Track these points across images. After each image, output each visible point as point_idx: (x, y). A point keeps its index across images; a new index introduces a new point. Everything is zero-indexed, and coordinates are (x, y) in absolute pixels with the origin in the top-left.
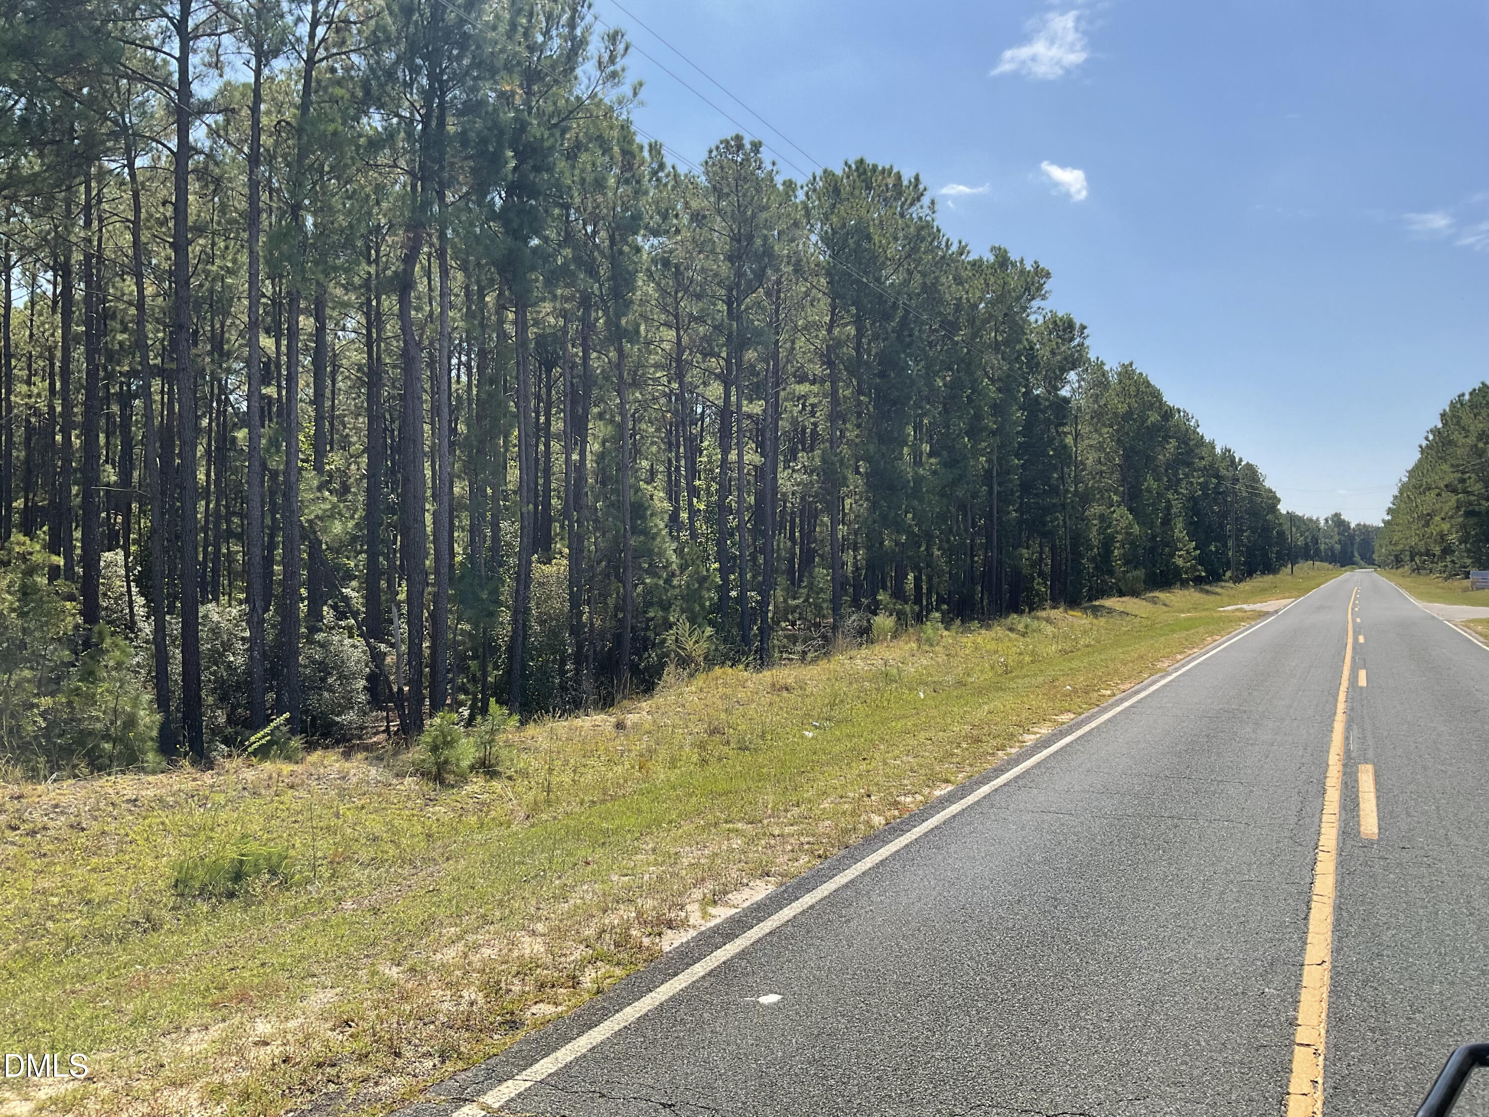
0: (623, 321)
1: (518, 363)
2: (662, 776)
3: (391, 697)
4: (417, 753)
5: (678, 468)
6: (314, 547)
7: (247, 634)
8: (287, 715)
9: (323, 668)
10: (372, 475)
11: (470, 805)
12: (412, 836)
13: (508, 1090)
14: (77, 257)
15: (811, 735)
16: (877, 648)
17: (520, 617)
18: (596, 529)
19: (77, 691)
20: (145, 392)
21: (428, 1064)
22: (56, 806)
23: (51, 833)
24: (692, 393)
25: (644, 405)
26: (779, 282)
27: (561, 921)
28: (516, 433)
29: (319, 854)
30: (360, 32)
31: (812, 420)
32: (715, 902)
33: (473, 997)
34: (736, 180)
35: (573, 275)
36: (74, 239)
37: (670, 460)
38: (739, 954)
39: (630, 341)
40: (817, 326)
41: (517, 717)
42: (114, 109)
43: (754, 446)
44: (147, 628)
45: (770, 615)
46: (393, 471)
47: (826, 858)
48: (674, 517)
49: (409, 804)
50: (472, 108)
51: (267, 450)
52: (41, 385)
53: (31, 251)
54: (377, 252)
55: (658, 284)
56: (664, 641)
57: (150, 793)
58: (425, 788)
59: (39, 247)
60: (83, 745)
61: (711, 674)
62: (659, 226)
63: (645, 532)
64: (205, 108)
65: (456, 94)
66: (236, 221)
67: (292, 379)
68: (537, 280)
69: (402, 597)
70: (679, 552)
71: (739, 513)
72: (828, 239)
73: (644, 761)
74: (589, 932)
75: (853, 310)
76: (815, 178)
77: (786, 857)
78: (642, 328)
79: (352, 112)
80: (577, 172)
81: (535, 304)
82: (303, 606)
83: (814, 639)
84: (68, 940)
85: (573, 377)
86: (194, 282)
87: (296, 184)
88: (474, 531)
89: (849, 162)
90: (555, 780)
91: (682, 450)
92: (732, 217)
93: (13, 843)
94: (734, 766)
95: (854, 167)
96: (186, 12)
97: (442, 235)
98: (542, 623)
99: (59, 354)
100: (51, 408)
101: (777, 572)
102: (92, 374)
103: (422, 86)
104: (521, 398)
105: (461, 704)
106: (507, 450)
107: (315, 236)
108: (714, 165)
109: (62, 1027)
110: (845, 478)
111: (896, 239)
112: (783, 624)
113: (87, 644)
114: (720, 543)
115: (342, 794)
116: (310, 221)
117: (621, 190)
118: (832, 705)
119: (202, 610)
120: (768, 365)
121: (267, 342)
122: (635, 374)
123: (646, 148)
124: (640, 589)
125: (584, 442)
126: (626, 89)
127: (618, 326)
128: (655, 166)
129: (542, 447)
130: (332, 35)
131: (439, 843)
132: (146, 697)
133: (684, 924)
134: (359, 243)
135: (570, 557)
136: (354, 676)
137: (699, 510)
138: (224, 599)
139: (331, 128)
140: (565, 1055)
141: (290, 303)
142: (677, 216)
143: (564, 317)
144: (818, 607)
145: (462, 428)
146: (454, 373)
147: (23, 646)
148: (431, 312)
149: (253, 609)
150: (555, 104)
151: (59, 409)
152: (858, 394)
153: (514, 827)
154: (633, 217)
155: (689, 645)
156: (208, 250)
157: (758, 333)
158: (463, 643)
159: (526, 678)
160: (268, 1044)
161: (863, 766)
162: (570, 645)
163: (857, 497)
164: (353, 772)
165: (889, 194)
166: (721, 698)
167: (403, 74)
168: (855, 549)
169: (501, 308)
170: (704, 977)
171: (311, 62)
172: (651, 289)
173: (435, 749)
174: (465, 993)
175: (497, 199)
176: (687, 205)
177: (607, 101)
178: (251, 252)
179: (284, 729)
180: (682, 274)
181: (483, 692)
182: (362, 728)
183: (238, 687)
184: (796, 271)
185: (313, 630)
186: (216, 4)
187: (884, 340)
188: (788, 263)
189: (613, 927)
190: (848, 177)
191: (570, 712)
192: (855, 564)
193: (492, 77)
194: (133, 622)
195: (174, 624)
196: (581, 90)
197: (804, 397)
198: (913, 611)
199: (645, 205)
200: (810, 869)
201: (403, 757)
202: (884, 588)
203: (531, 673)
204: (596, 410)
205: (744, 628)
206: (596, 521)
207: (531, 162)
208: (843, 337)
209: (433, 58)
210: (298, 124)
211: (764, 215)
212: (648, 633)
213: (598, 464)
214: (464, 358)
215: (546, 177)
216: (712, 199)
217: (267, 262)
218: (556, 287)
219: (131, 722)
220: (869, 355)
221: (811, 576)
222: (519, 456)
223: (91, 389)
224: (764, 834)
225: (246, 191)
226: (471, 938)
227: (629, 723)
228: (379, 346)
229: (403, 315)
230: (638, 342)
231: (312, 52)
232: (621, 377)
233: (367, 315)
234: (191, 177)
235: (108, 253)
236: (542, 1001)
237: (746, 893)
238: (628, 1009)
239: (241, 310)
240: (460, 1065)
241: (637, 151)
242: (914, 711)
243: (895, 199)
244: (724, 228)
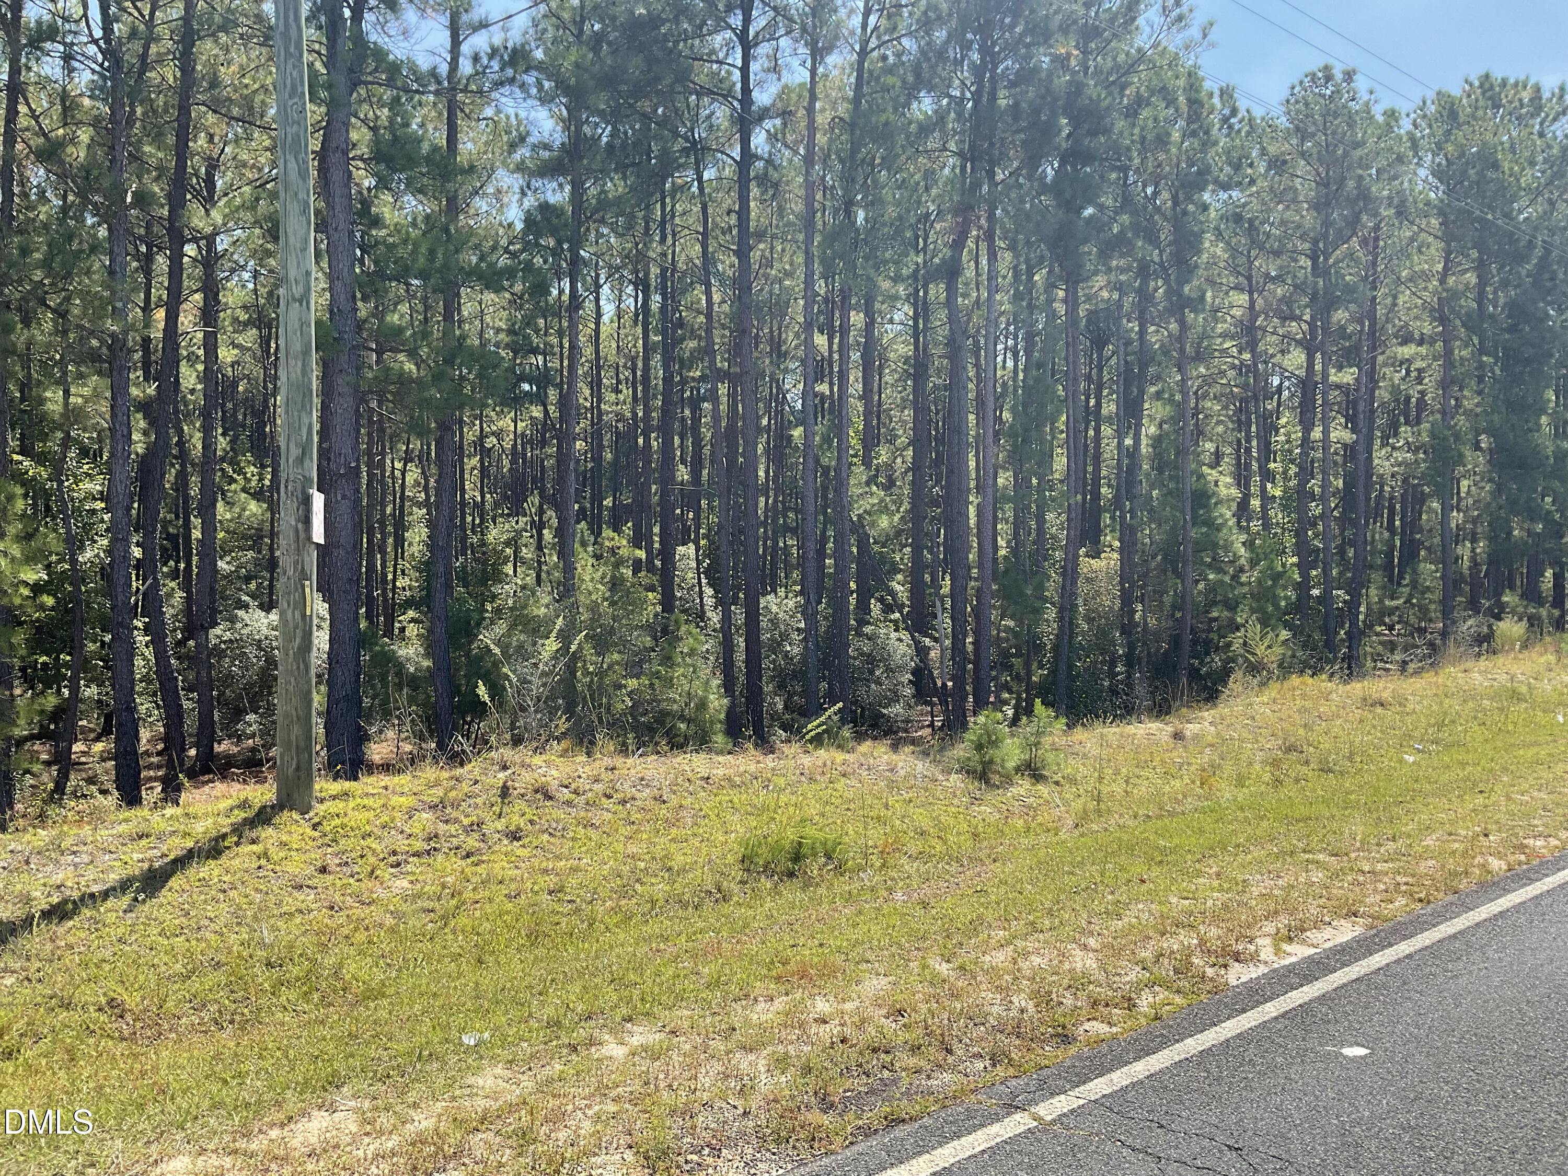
0: (1186, 289)
1: (1067, 344)
2: (1227, 795)
3: (935, 691)
4: (961, 750)
5: (1248, 450)
6: (863, 543)
7: (802, 625)
8: (840, 705)
9: (871, 660)
10: (916, 468)
11: (1016, 807)
12: (959, 834)
13: (1060, 1105)
14: (654, 271)
15: (1411, 759)
16: (1500, 660)
17: (1067, 614)
18: (1151, 520)
19: (657, 675)
20: (713, 397)
21: (979, 1065)
22: (642, 779)
23: (639, 803)
24: (1266, 362)
25: (1208, 381)
26: (1377, 228)
27: (1115, 938)
28: (1064, 418)
29: (870, 843)
30: (911, 14)
31: (1419, 387)
32: (1290, 939)
33: (1023, 1004)
34: (1323, 116)
35: (1130, 244)
36: (652, 254)
37: (1239, 441)
38: (1318, 998)
39: (1195, 311)
40: (1425, 276)
41: (1064, 721)
42: (685, 126)
43: (1343, 420)
44: (714, 617)
45: (1361, 617)
46: (937, 462)
47: (1429, 902)
48: (1243, 505)
49: (955, 801)
50: (1025, 76)
51: (821, 447)
52: (626, 392)
53: (617, 269)
54: (925, 241)
55: (1228, 243)
56: (1229, 645)
57: (720, 772)
58: (971, 787)
59: (624, 266)
60: (663, 724)
61: (1286, 684)
62: (1231, 178)
63: (1210, 523)
64: (765, 113)
65: (1008, 65)
66: (794, 224)
67: (843, 376)
68: (1090, 253)
69: (946, 590)
70: (1246, 544)
71: (1323, 499)
72: (1442, 172)
73: (1206, 777)
74: (1146, 954)
75: (1474, 254)
76: (1424, 103)
77: (1378, 898)
78: (1209, 294)
79: (902, 100)
80: (1137, 131)
81: (1088, 279)
82: (853, 600)
83: (1417, 647)
84: (653, 902)
85: (1127, 354)
86: (755, 287)
87: (848, 180)
88: (1018, 524)
89: (1471, 79)
90: (1105, 790)
91: (1254, 429)
92: (1319, 159)
93: (608, 810)
94: (1314, 790)
95: (1477, 83)
96: (747, 21)
97: (991, 217)
98: (1089, 620)
99: (640, 365)
100: (635, 414)
101: (1371, 567)
102: (668, 380)
103: (973, 63)
104: (1071, 379)
105: (1006, 703)
106: (1054, 438)
107: (868, 232)
108: (1297, 102)
109: (650, 983)
110: (1461, 456)
111: (1532, 163)
112: (1378, 629)
113: (665, 631)
114: (1299, 534)
115: (892, 785)
116: (861, 216)
117: (1186, 144)
118: (1441, 726)
119: (763, 602)
120: (1363, 325)
121: (820, 340)
122: (1199, 344)
123: (1217, 93)
124: (1201, 586)
125: (1139, 425)
126: (1194, 32)
127: (1180, 295)
128: (1227, 112)
129: (1091, 433)
130: (883, 22)
131: (985, 843)
132: (716, 682)
133: (1254, 958)
134: (908, 234)
135: (1121, 550)
136: (901, 668)
137: (1274, 497)
138: (781, 592)
139: (883, 119)
140: (1120, 1078)
141: (843, 301)
142: (1251, 165)
143: (1120, 290)
144: (1424, 612)
145: (1006, 415)
146: (999, 359)
147: (612, 631)
148: (978, 297)
149: (808, 601)
150: (1114, 59)
151: (640, 414)
152: (1480, 354)
153: (1063, 835)
154: (1199, 173)
155: (1260, 650)
156: (767, 254)
157: (1350, 289)
158: (1007, 640)
159: (1073, 679)
160: (826, 1022)
161: (1480, 800)
162: (1121, 645)
163: (1478, 478)
164: (901, 764)
165: (1524, 111)
166: (1299, 711)
167: (954, 52)
168: (1474, 540)
169: (1050, 286)
170: (1276, 1018)
171: (863, 53)
172: (1220, 250)
173: (979, 747)
174: (1015, 999)
175: (1049, 170)
176: (1263, 152)
177: (1172, 48)
178: (807, 252)
179: (835, 718)
180: (1257, 229)
181: (1027, 691)
182: (908, 721)
183: (794, 675)
184: (1399, 214)
185: (862, 622)
186: (775, 9)
187: (1516, 287)
188: (1389, 205)
189: (1173, 952)
190: (1469, 96)
191: (1122, 717)
192: (1473, 559)
193: (1046, 42)
194: (703, 612)
195: (739, 615)
196: (1142, 40)
197: (1409, 361)
198: (1550, 616)
199: (1215, 158)
200: (1409, 913)
201: (948, 754)
202: (1512, 588)
203: (1078, 675)
204: (1153, 389)
205: (1328, 632)
206: (1151, 511)
207: (1086, 126)
208: (1461, 287)
209: (984, 31)
210: (852, 118)
211: (1359, 152)
212: (1211, 635)
213: (1154, 448)
214: (1010, 342)
215: (1102, 140)
216: (1294, 141)
217: (822, 262)
218: (1111, 258)
219: (702, 705)
220: (1495, 307)
221: (1415, 571)
222: (1067, 442)
223: (667, 395)
224: (1352, 869)
225: (802, 192)
226: (1020, 943)
227: (1188, 733)
228: (925, 337)
229: (950, 303)
230: (1204, 310)
231: (865, 42)
232: (1182, 350)
233: (915, 305)
234: (753, 185)
235: (681, 266)
236: (1094, 1019)
237: (1328, 932)
238: (1189, 1041)
239: (797, 310)
240: (1011, 1071)
241: (1205, 99)
242: (1550, 738)
243: (1532, 116)
244: (1308, 173)
